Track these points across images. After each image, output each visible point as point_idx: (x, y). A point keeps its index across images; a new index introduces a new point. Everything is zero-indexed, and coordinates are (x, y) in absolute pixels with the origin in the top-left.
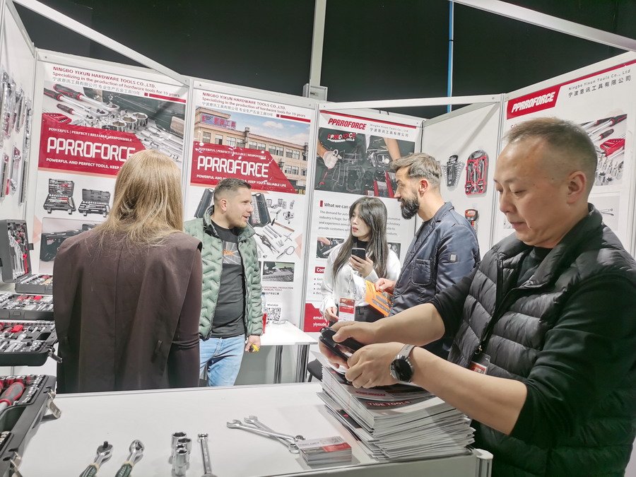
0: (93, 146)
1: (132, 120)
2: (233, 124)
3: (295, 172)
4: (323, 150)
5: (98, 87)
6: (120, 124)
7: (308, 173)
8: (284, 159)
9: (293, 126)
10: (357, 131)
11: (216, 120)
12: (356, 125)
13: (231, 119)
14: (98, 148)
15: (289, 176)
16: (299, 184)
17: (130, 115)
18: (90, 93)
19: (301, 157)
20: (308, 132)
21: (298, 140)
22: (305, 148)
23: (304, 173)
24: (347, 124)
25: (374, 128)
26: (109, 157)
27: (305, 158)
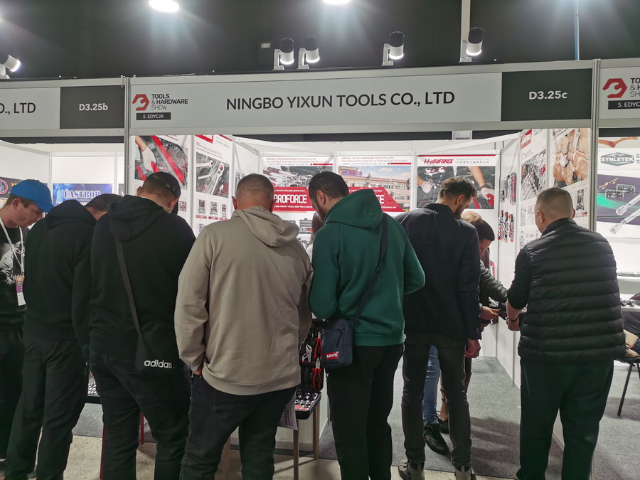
0: (286, 196)
1: (305, 180)
2: (361, 173)
3: (402, 198)
4: (421, 181)
5: (287, 165)
6: (298, 183)
7: (411, 198)
8: (394, 190)
9: (399, 169)
10: (446, 165)
11: (350, 172)
12: (445, 161)
13: (359, 171)
14: (289, 197)
15: (398, 201)
16: (405, 205)
17: (303, 177)
18: (284, 169)
19: (406, 188)
20: (410, 171)
21: (404, 177)
22: (408, 182)
23: (408, 198)
24: (439, 161)
25: (460, 161)
26: (294, 202)
27: (408, 188)
